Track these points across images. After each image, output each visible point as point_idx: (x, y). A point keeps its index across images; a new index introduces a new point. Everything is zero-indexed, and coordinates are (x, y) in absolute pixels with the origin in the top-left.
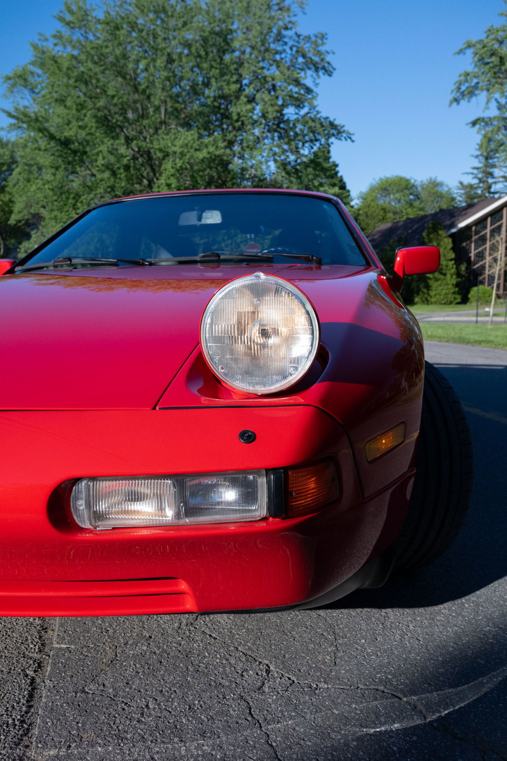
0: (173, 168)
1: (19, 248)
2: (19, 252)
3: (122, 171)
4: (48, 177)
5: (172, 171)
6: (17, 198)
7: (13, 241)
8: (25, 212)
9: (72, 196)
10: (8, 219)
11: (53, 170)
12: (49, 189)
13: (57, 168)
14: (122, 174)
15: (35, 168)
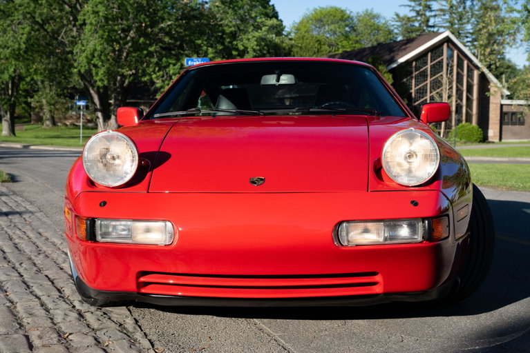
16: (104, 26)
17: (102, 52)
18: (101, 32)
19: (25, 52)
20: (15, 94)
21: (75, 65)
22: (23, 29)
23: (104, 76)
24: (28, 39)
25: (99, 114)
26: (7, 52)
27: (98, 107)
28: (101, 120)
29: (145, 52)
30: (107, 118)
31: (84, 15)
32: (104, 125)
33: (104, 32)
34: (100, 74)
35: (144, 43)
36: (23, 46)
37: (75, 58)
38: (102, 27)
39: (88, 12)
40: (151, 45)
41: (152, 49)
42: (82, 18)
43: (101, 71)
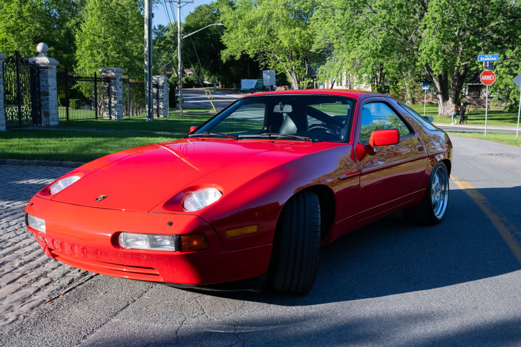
0: (437, 5)
1: (317, 70)
2: (317, 74)
3: (396, 9)
4: (338, 16)
5: (437, 8)
6: (318, 32)
7: (315, 64)
8: (323, 43)
9: (356, 30)
10: (311, 47)
11: (342, 11)
12: (338, 26)
13: (345, 10)
14: (397, 11)
15: (329, 9)
16: (441, 28)
17: (438, 49)
18: (438, 34)
19: (381, 52)
20: (382, 81)
21: (419, 59)
22: (382, 34)
23: (440, 68)
24: (385, 41)
25: (440, 96)
26: (367, 52)
27: (439, 91)
28: (441, 101)
29: (474, 47)
30: (445, 99)
31: (425, 21)
32: (444, 105)
33: (441, 33)
34: (436, 66)
35: (474, 40)
36: (380, 47)
37: (419, 54)
38: (439, 29)
39: (428, 18)
40: (479, 42)
41: (480, 44)
42: (424, 23)
43: (438, 64)
